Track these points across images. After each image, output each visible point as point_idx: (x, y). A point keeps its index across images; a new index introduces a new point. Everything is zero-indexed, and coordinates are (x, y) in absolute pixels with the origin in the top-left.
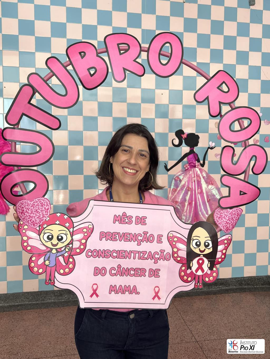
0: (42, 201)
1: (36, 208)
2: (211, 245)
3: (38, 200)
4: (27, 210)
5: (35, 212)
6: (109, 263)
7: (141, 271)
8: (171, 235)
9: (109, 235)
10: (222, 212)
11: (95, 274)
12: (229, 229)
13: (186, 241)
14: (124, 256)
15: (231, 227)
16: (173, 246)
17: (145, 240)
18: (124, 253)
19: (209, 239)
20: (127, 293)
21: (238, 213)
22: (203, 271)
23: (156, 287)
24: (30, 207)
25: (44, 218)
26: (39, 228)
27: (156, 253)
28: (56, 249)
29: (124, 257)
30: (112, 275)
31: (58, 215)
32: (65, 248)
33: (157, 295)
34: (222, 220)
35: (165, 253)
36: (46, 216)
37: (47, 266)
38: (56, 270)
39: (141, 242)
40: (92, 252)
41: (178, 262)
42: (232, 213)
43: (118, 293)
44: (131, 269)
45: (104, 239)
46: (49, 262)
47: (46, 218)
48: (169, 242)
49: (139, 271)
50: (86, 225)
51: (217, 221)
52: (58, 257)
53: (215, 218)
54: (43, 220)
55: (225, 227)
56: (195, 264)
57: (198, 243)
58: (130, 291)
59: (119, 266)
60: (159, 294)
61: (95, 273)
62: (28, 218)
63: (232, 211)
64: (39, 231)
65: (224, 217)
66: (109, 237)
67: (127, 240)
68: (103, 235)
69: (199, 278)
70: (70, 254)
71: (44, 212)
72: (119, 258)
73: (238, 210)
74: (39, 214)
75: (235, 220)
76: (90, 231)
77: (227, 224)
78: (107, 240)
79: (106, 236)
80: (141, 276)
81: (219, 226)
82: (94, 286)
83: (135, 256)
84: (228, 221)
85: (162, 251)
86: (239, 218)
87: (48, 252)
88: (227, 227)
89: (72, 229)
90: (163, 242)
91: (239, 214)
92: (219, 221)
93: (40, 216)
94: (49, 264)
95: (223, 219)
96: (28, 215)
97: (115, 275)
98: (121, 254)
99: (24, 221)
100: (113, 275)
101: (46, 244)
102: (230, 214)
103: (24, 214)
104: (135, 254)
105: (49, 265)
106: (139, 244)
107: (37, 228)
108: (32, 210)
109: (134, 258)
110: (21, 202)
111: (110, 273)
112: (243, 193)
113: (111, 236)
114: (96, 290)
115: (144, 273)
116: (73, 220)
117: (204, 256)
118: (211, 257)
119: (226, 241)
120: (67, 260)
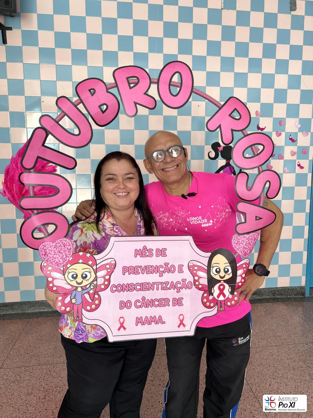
0: (64, 242)
1: (59, 249)
2: (230, 271)
3: (60, 241)
4: (50, 252)
5: (57, 253)
6: (134, 296)
7: (165, 301)
8: (192, 264)
9: (131, 269)
10: (239, 238)
11: (121, 308)
12: (247, 254)
13: (206, 269)
14: (147, 288)
15: (249, 251)
16: (194, 275)
17: (166, 270)
18: (147, 285)
19: (228, 265)
20: (153, 323)
21: (255, 238)
22: (224, 296)
23: (180, 315)
24: (52, 248)
25: (67, 258)
26: (63, 268)
27: (178, 282)
28: (81, 287)
30: (137, 307)
31: (81, 254)
32: (90, 285)
33: (182, 323)
34: (239, 245)
35: (187, 282)
36: (69, 256)
37: (74, 304)
38: (83, 307)
39: (163, 273)
40: (116, 287)
41: (200, 289)
42: (249, 238)
43: (144, 324)
44: (155, 300)
45: (127, 273)
46: (75, 300)
48: (190, 271)
49: (163, 301)
50: (109, 261)
52: (84, 294)
53: (233, 245)
55: (243, 252)
56: (216, 290)
57: (218, 270)
58: (155, 321)
59: (144, 298)
60: (184, 322)
61: (121, 306)
62: (52, 259)
63: (249, 236)
64: (63, 271)
65: (242, 242)
66: (131, 271)
67: (149, 273)
68: (126, 269)
69: (221, 304)
70: (96, 290)
71: (67, 252)
72: (143, 290)
73: (255, 235)
74: (61, 255)
75: (252, 244)
76: (113, 267)
77: (244, 250)
78: (130, 274)
79: (128, 271)
80: (165, 305)
81: (237, 251)
82: (121, 319)
83: (158, 287)
84: (246, 247)
85: (184, 280)
86: (255, 243)
87: (74, 290)
88: (244, 252)
89: (95, 266)
90: (184, 272)
92: (237, 246)
93: (63, 256)
95: (241, 245)
96: (51, 256)
97: (140, 307)
98: (145, 287)
99: (48, 262)
101: (71, 283)
102: (247, 239)
103: (48, 256)
104: (158, 285)
105: (75, 303)
106: (161, 276)
107: (61, 269)
108: (55, 251)
109: (158, 289)
110: (43, 244)
111: (136, 305)
112: (258, 218)
113: (133, 270)
114: (123, 323)
115: (168, 302)
116: (95, 258)
117: (225, 281)
118: (231, 282)
119: (244, 266)
120: (92, 296)
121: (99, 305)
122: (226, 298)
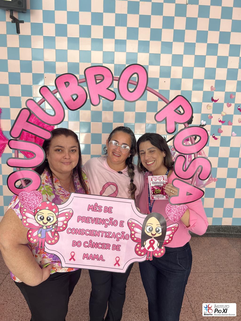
0: (37, 193)
1: (32, 197)
2: (161, 231)
4: (26, 199)
5: (31, 200)
6: (84, 238)
7: (107, 245)
8: (131, 222)
9: (84, 219)
10: (171, 207)
11: (73, 245)
13: (142, 227)
16: (131, 230)
17: (111, 224)
18: (95, 232)
19: (160, 226)
20: (96, 260)
21: (184, 208)
22: (153, 248)
23: (117, 257)
24: (28, 196)
26: (34, 211)
27: (118, 234)
28: (46, 226)
29: (95, 235)
31: (48, 203)
33: (117, 263)
34: (171, 212)
35: (125, 234)
38: (45, 241)
39: (108, 225)
40: (71, 230)
41: (135, 241)
43: (89, 259)
44: (99, 244)
45: (80, 221)
47: (39, 204)
48: (128, 227)
49: (105, 245)
50: (68, 211)
52: (47, 232)
54: (36, 206)
55: (173, 218)
56: (147, 244)
57: (151, 229)
58: (98, 258)
59: (91, 241)
60: (119, 262)
62: (27, 204)
64: (34, 213)
65: (173, 211)
67: (97, 223)
68: (80, 218)
69: (150, 254)
70: (56, 230)
71: (38, 200)
72: (91, 235)
73: (184, 207)
74: (34, 202)
76: (70, 215)
77: (174, 216)
78: (82, 222)
79: (82, 220)
80: (106, 248)
82: (72, 253)
83: (102, 235)
84: (176, 214)
85: (123, 233)
90: (124, 226)
92: (169, 213)
94: (41, 236)
96: (26, 202)
97: (88, 247)
98: (93, 233)
100: (86, 247)
101: (39, 222)
103: (24, 201)
104: (103, 233)
106: (106, 227)
108: (29, 199)
110: (22, 192)
111: (84, 245)
112: (189, 194)
113: (86, 220)
114: (74, 256)
115: (109, 247)
116: (58, 207)
117: (155, 238)
118: (161, 239)
119: (173, 229)
120: (53, 234)
121: (57, 241)
122: (155, 250)
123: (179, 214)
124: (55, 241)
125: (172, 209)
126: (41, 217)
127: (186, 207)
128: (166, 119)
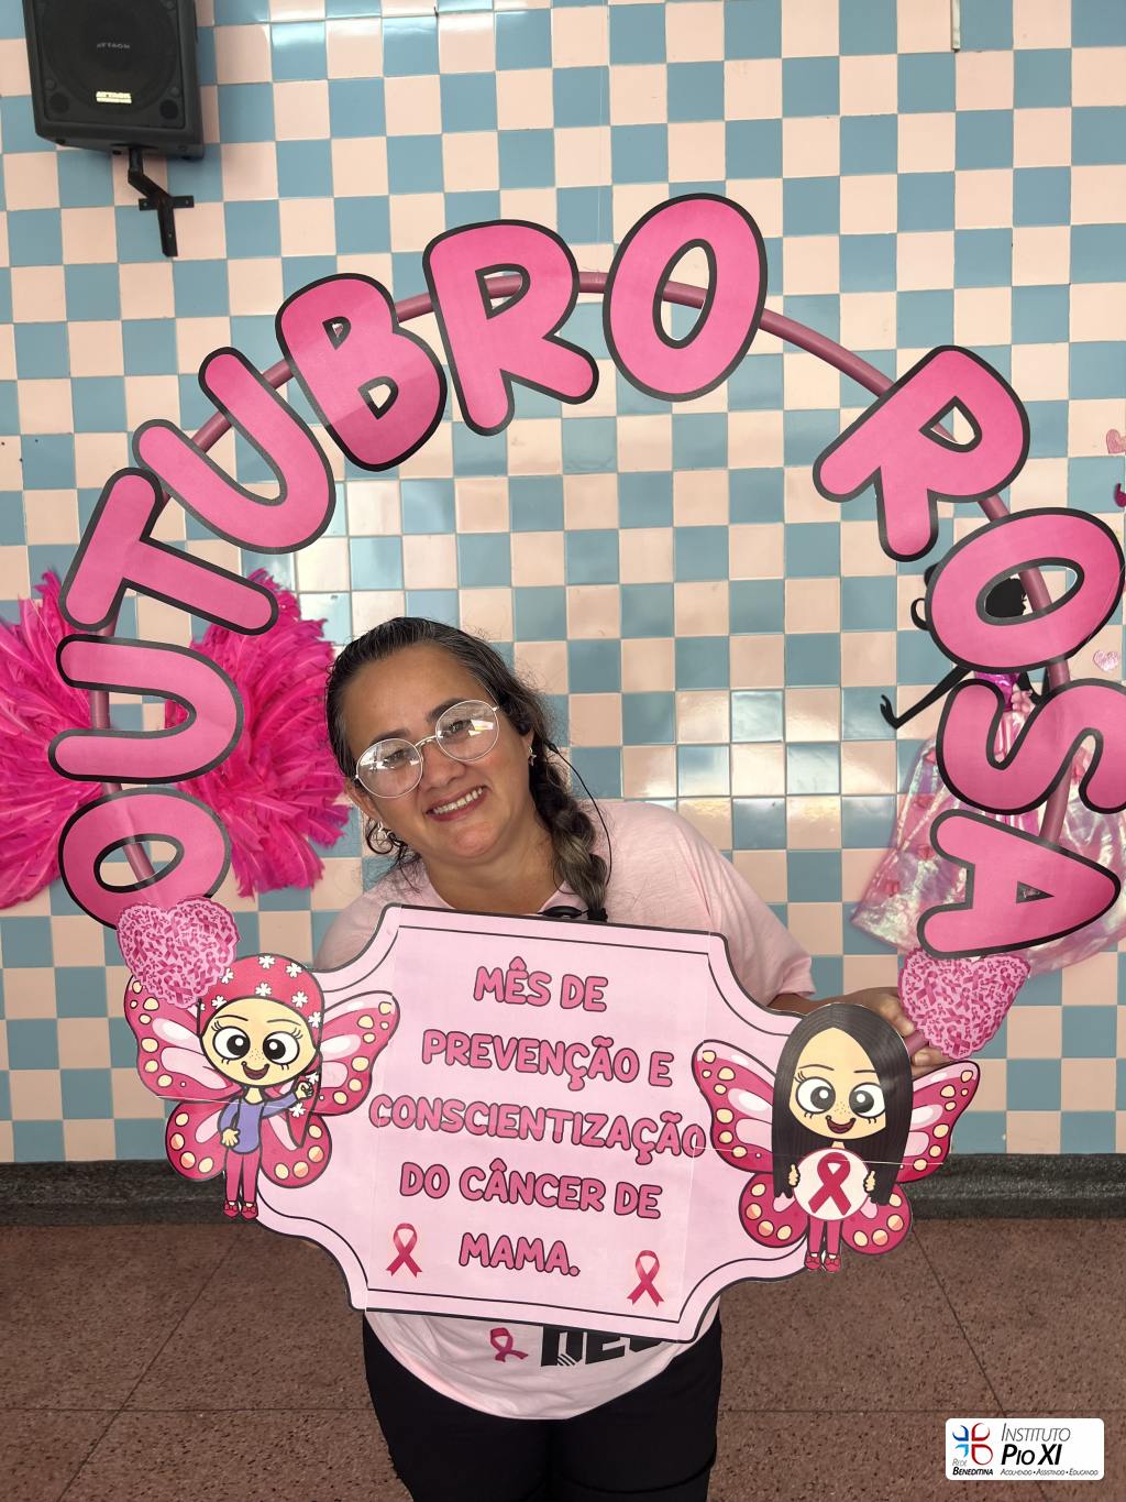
1: (185, 935)
2: (879, 1105)
3: (190, 906)
5: (179, 949)
6: (459, 1152)
7: (586, 1189)
8: (709, 1057)
9: (458, 1044)
10: (934, 968)
11: (407, 1189)
12: (967, 1045)
13: (773, 1085)
14: (517, 1127)
15: (975, 1034)
16: (715, 1103)
17: (601, 1068)
18: (517, 1117)
20: (530, 1266)
21: (1009, 976)
22: (843, 1204)
23: (643, 1254)
25: (215, 974)
26: (199, 1008)
27: (644, 1122)
28: (262, 1089)
29: (518, 1131)
30: (470, 1195)
31: (267, 961)
32: (292, 1086)
33: (646, 1285)
34: (933, 1002)
35: (681, 1127)
36: (222, 965)
37: (230, 1150)
38: (260, 1166)
39: (586, 1078)
40: (393, 1104)
41: (736, 1163)
42: (981, 976)
43: (493, 1263)
44: (544, 1180)
45: (439, 1059)
46: (236, 1136)
47: (222, 974)
48: (697, 1082)
49: (578, 1189)
50: (371, 1002)
51: (910, 1008)
52: (268, 1117)
55: (946, 1034)
56: (807, 1178)
57: (824, 1094)
58: (540, 1260)
59: (498, 1165)
60: (655, 1283)
61: (406, 1185)
62: (159, 972)
63: (982, 967)
64: (198, 1020)
65: (945, 992)
66: (458, 1053)
67: (528, 1067)
68: (435, 1042)
69: (825, 1234)
70: (313, 1109)
71: (215, 950)
72: (496, 1134)
73: (1008, 966)
74: (196, 959)
75: (992, 1004)
76: (385, 1026)
77: (955, 1024)
78: (450, 1060)
79: (446, 1049)
80: (584, 1206)
82: (401, 1232)
83: (559, 1130)
84: (960, 1011)
85: (671, 1118)
87: (233, 1097)
89: (317, 1015)
90: (674, 1082)
91: (1012, 979)
92: (921, 1005)
93: (199, 964)
94: (236, 1141)
95: (940, 1000)
97: (483, 1196)
98: (506, 1121)
100: (473, 1196)
102: (970, 980)
104: (559, 1120)
105: (235, 1144)
106: (576, 1086)
107: (189, 1010)
109: (557, 1138)
110: (132, 911)
111: (464, 1185)
112: (1031, 893)
113: (466, 1049)
114: (410, 1247)
115: (596, 1196)
116: (321, 984)
117: (851, 1145)
118: (882, 1150)
119: (949, 1092)
120: (299, 1129)
121: (322, 1165)
122: (850, 1212)
123: (978, 1006)
124: (311, 1164)
125: (939, 981)
126: (237, 1037)
127: (1016, 968)
128: (876, 479)
